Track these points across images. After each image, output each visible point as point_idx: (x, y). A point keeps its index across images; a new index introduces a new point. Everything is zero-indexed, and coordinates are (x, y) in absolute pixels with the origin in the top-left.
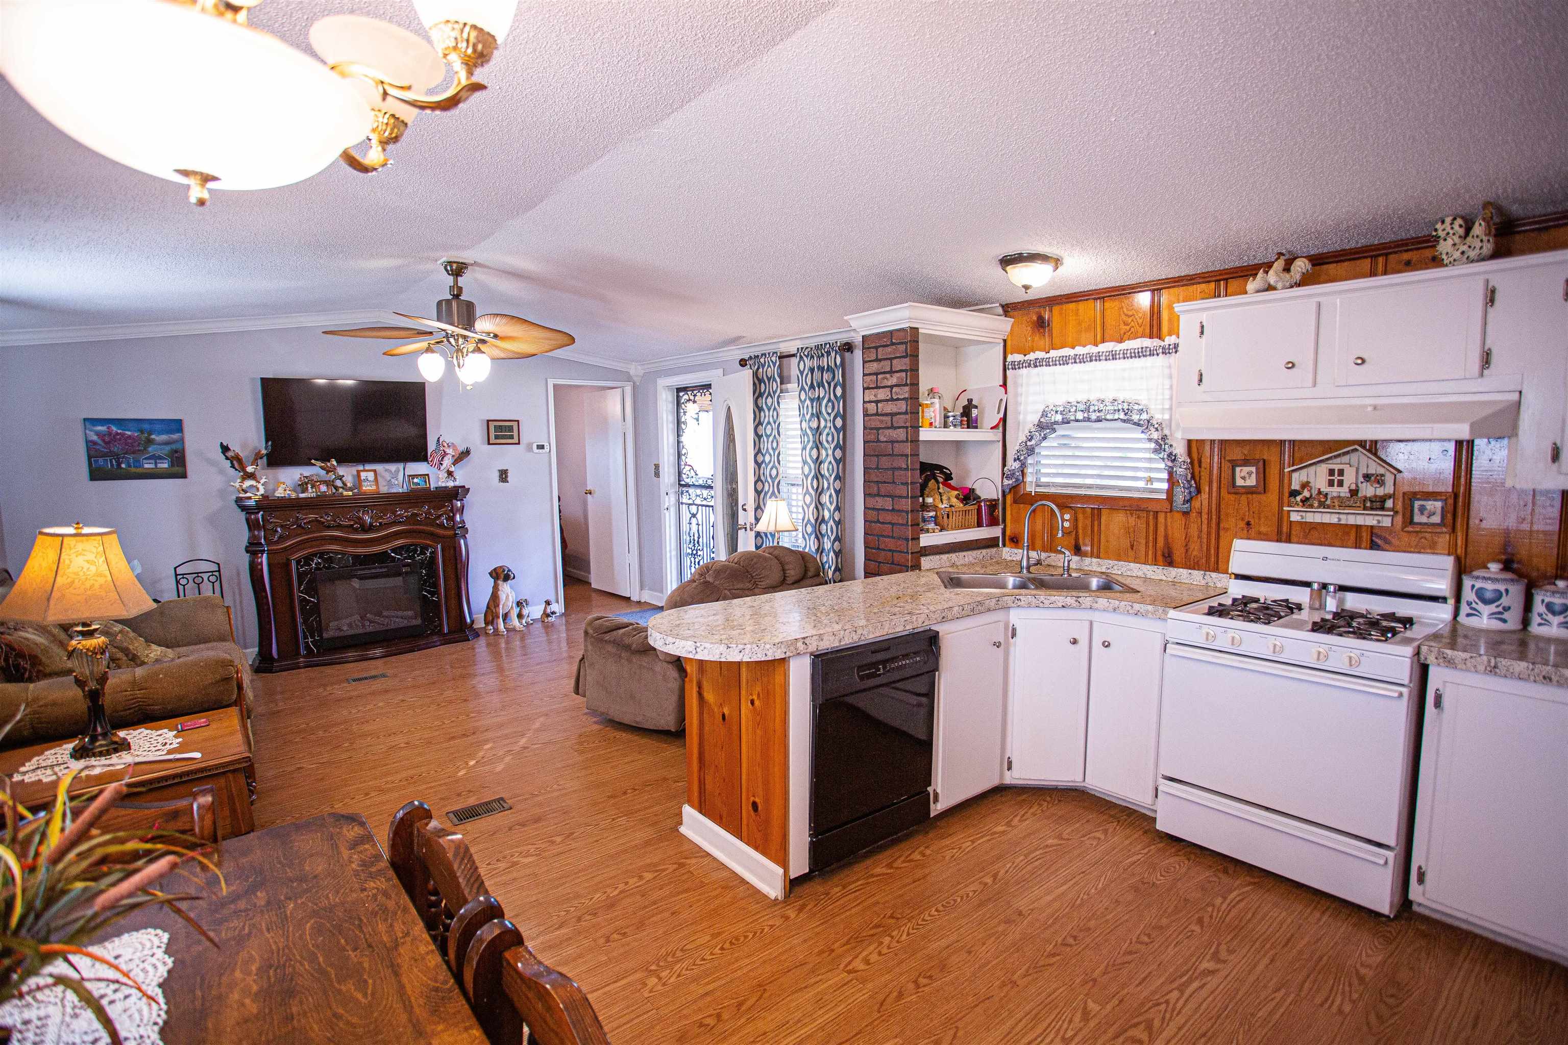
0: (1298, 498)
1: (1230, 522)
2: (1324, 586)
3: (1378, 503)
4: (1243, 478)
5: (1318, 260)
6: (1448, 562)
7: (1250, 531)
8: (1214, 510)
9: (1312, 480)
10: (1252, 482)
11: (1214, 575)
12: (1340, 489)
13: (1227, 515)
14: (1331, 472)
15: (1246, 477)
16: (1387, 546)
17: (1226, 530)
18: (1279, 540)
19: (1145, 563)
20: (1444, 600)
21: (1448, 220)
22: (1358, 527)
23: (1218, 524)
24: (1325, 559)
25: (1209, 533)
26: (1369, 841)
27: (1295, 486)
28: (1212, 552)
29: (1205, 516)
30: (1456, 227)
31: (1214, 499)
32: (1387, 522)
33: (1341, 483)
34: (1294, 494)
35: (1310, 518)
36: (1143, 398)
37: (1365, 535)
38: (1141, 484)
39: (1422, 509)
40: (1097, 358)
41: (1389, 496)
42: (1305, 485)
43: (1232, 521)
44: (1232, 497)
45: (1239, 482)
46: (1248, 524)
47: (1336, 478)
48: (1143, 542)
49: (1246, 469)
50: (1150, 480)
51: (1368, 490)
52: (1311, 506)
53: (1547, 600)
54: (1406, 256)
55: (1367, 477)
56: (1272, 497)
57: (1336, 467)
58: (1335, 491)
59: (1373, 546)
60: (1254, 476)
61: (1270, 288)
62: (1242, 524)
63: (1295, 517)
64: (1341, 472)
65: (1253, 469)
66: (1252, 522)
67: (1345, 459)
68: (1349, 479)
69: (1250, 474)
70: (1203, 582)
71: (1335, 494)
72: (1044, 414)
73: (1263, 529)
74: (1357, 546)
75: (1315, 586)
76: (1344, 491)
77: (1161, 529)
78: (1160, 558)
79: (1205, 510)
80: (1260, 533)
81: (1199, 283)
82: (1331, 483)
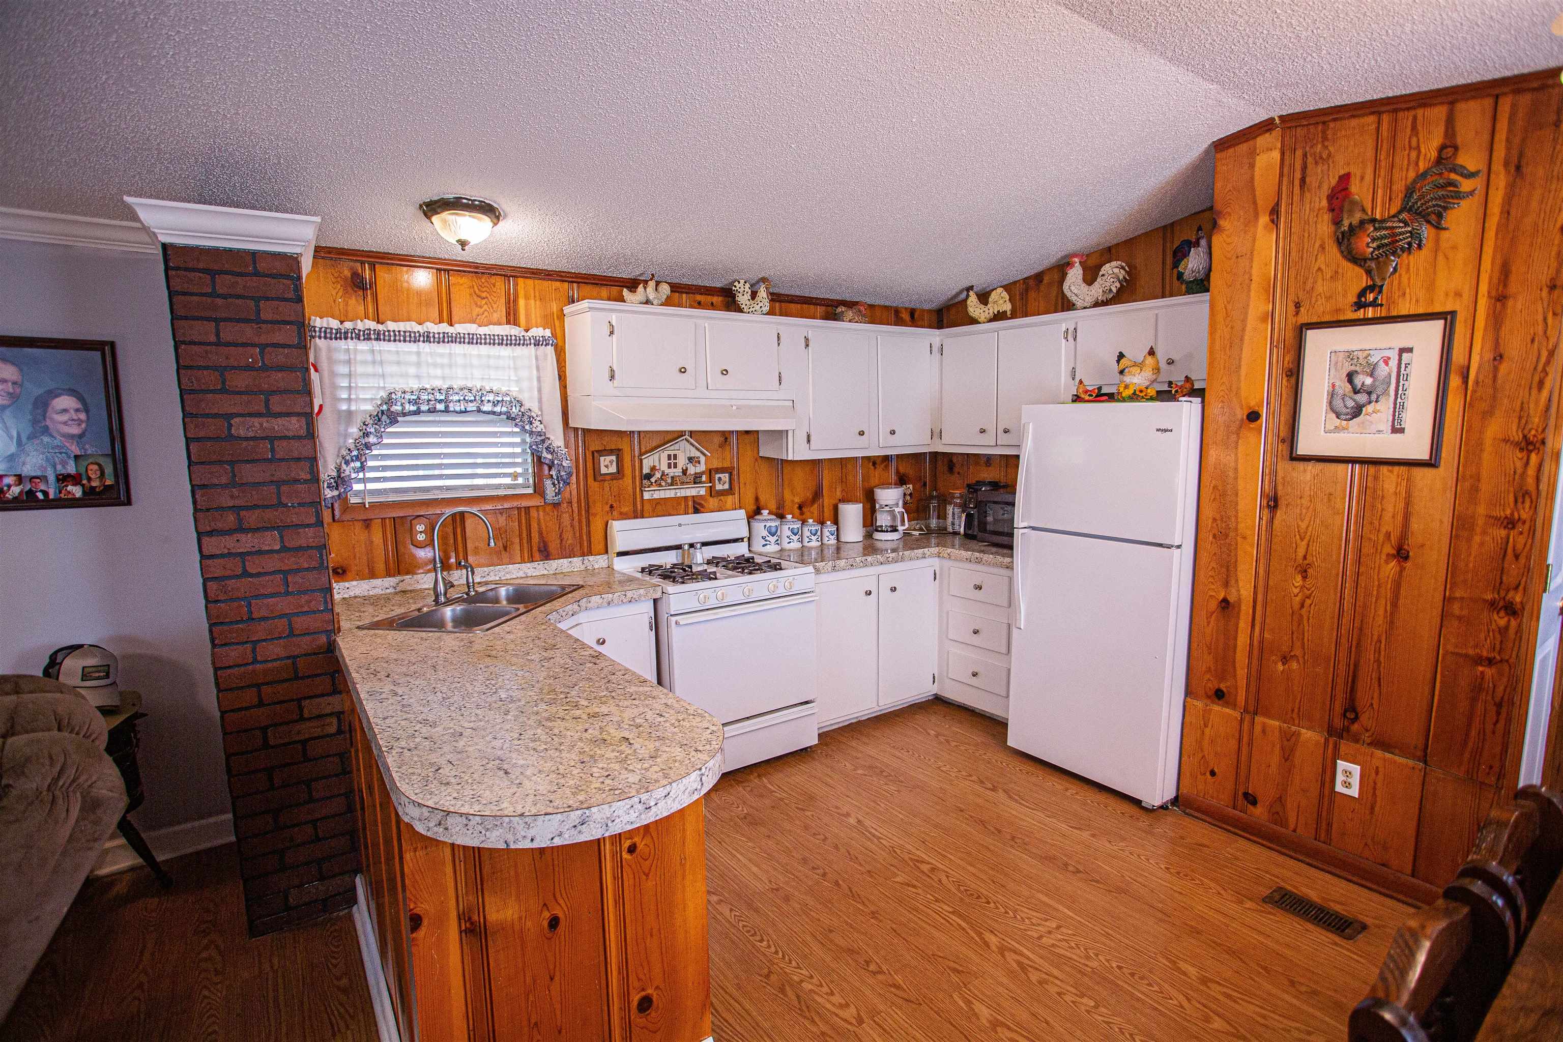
0: (653, 480)
1: (598, 508)
2: (692, 546)
3: (697, 479)
4: (607, 466)
5: (676, 288)
6: (742, 514)
7: (616, 511)
8: (582, 497)
9: (657, 464)
10: (613, 469)
11: (591, 558)
12: (675, 470)
13: (594, 502)
14: (669, 457)
15: (608, 465)
16: (702, 509)
17: (595, 515)
18: (636, 517)
19: (523, 561)
20: (742, 540)
21: (742, 282)
22: (686, 498)
23: (587, 511)
24: (680, 525)
25: (580, 522)
26: (802, 704)
27: (646, 470)
28: (585, 537)
29: (575, 505)
30: (747, 289)
31: (582, 487)
32: (703, 492)
33: (675, 466)
34: (648, 477)
35: (657, 495)
36: (514, 389)
37: (690, 503)
38: (508, 481)
39: (720, 479)
40: (444, 339)
41: (703, 473)
42: (653, 469)
43: (599, 505)
44: (596, 484)
45: (604, 470)
46: (612, 507)
47: (672, 461)
48: (517, 540)
49: (609, 458)
50: (515, 476)
51: (692, 470)
52: (660, 485)
53: (791, 527)
54: (699, 297)
55: (690, 459)
56: (628, 480)
57: (672, 453)
58: (672, 472)
59: (696, 511)
60: (615, 463)
61: (648, 302)
62: (607, 508)
63: (647, 496)
64: (675, 457)
65: (614, 458)
66: (615, 505)
67: (676, 446)
68: (682, 461)
69: (611, 462)
70: (583, 568)
71: (672, 474)
72: (389, 401)
73: (625, 509)
74: (686, 513)
75: (686, 547)
76: (678, 472)
77: (534, 526)
78: (537, 555)
79: (575, 500)
80: (621, 513)
81: (556, 280)
82: (669, 467)
